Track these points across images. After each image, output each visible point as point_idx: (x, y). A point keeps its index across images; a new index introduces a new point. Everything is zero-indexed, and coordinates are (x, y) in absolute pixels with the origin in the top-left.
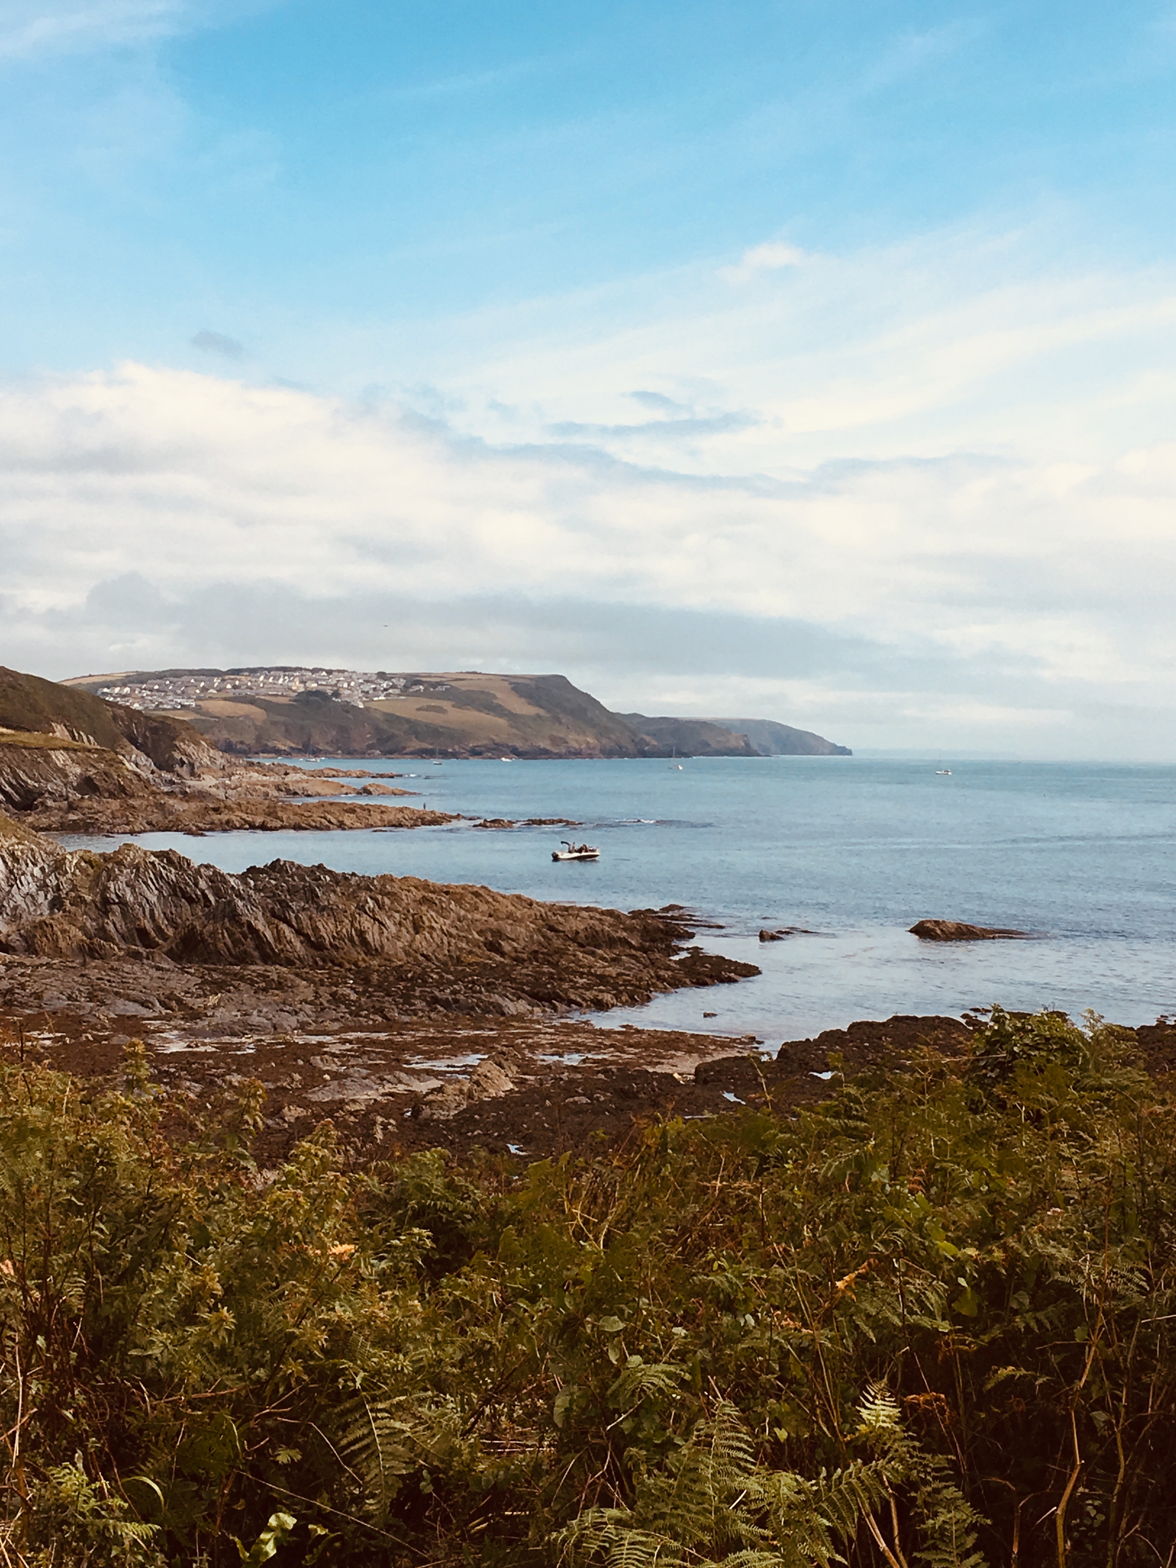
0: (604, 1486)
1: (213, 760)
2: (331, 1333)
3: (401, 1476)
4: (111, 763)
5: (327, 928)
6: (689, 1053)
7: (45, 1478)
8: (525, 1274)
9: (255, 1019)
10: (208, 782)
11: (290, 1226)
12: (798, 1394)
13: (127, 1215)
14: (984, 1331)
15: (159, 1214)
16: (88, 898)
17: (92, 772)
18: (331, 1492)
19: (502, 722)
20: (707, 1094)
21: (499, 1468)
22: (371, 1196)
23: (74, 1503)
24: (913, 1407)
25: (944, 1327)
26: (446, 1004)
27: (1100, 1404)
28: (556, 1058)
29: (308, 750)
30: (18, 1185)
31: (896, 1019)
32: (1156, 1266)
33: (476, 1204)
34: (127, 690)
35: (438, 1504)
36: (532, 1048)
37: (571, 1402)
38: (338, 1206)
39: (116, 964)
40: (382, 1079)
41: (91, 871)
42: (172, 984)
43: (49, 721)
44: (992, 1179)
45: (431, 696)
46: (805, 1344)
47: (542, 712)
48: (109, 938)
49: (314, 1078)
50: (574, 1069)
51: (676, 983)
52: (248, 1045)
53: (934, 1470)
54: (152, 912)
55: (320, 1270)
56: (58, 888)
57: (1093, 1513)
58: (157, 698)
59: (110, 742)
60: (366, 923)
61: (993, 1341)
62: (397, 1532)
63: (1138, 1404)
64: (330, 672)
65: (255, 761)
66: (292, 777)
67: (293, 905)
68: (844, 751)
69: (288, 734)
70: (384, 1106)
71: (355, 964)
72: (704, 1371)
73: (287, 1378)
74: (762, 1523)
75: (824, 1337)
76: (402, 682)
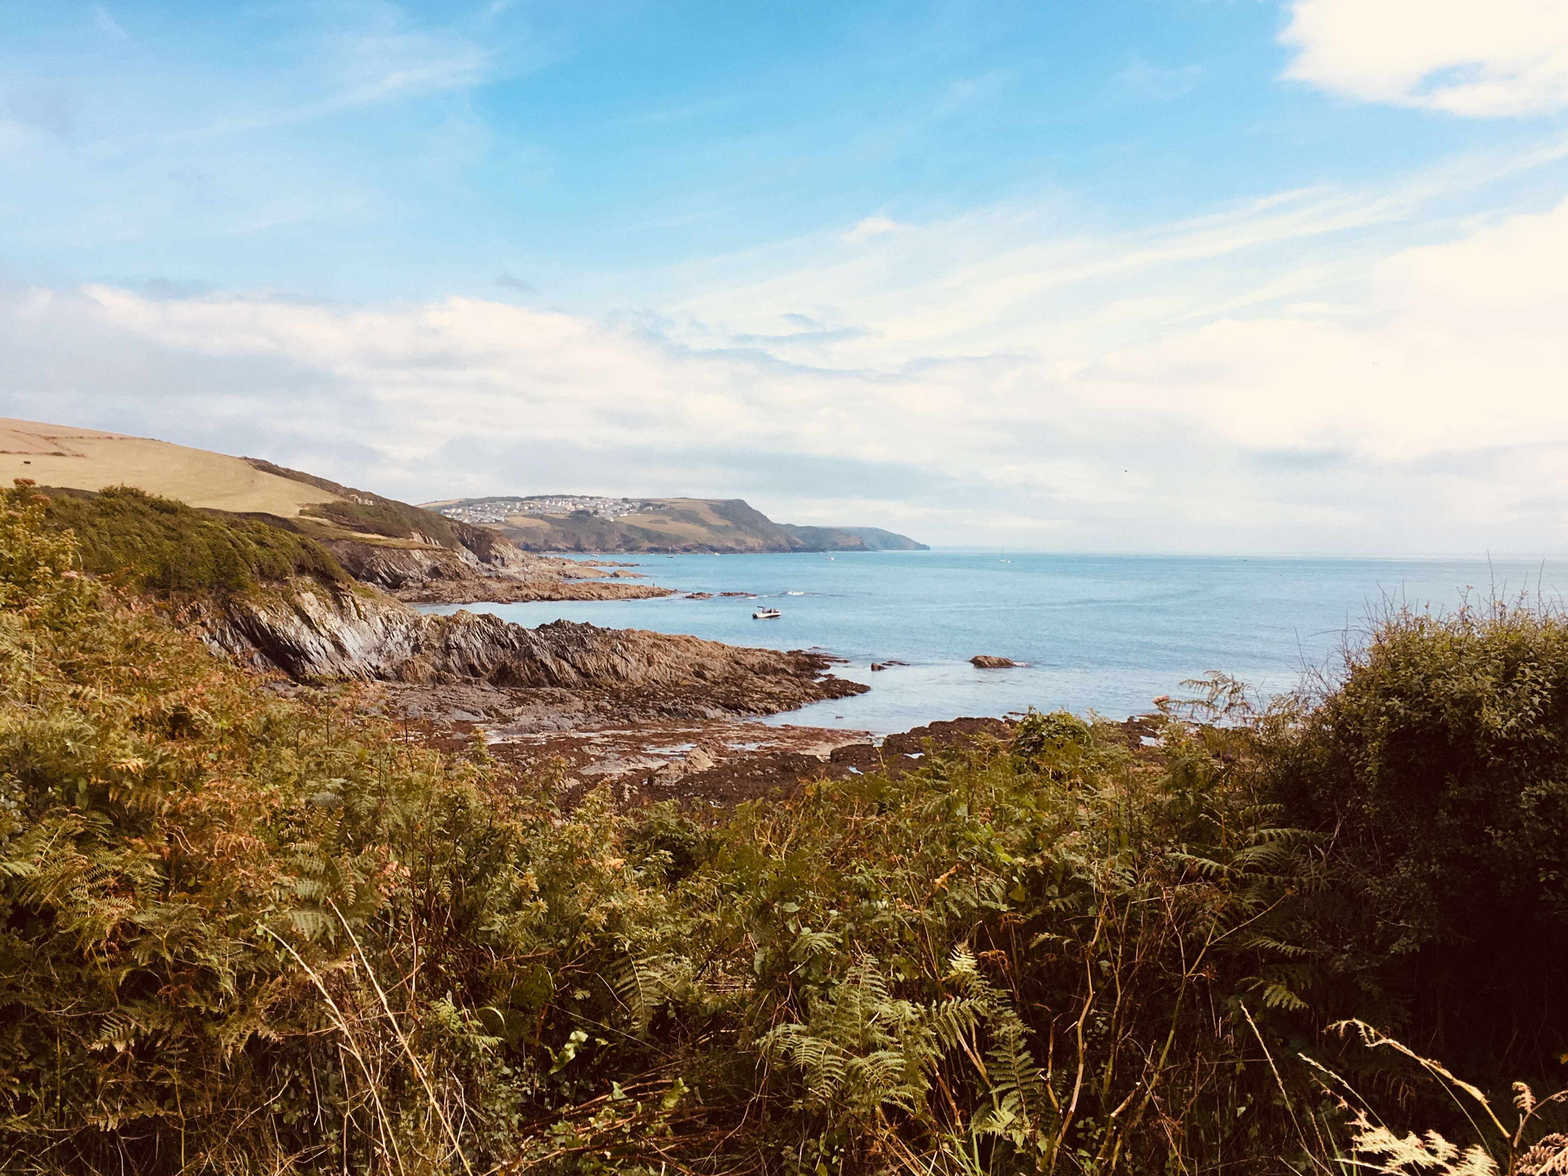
0: (787, 1011)
1: (516, 555)
2: (609, 916)
3: (654, 1007)
4: (450, 558)
5: (592, 663)
6: (827, 741)
7: (428, 1008)
8: (735, 876)
9: (546, 722)
10: (513, 570)
11: (582, 848)
12: (911, 952)
13: (477, 841)
14: (1029, 911)
15: (498, 839)
16: (437, 645)
17: (438, 564)
18: (610, 1018)
19: (704, 530)
20: (838, 768)
21: (718, 1001)
22: (630, 831)
23: (448, 1024)
24: (985, 959)
25: (1004, 908)
26: (669, 712)
27: (1105, 956)
28: (741, 746)
29: (579, 549)
30: (407, 820)
31: (959, 719)
32: (1140, 868)
33: (697, 835)
34: (460, 510)
35: (679, 1025)
36: (725, 740)
37: (765, 958)
38: (612, 835)
39: (455, 688)
40: (628, 760)
41: (438, 627)
42: (491, 700)
43: (409, 531)
44: (1034, 814)
45: (657, 513)
46: (915, 920)
47: (729, 523)
48: (450, 671)
49: (584, 760)
50: (753, 753)
51: (817, 698)
52: (541, 738)
53: (999, 999)
54: (478, 653)
55: (601, 875)
56: (417, 639)
57: (1101, 1025)
58: (480, 516)
59: (449, 544)
60: (617, 660)
61: (1035, 917)
62: (652, 1042)
63: (1129, 955)
64: (591, 498)
65: (543, 555)
66: (568, 566)
67: (570, 649)
68: (925, 547)
69: (565, 538)
70: (630, 778)
71: (610, 686)
72: (851, 937)
73: (580, 945)
74: (891, 1032)
75: (927, 914)
76: (638, 505)
